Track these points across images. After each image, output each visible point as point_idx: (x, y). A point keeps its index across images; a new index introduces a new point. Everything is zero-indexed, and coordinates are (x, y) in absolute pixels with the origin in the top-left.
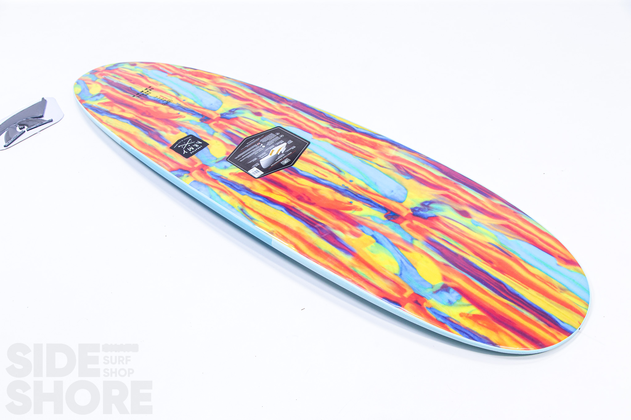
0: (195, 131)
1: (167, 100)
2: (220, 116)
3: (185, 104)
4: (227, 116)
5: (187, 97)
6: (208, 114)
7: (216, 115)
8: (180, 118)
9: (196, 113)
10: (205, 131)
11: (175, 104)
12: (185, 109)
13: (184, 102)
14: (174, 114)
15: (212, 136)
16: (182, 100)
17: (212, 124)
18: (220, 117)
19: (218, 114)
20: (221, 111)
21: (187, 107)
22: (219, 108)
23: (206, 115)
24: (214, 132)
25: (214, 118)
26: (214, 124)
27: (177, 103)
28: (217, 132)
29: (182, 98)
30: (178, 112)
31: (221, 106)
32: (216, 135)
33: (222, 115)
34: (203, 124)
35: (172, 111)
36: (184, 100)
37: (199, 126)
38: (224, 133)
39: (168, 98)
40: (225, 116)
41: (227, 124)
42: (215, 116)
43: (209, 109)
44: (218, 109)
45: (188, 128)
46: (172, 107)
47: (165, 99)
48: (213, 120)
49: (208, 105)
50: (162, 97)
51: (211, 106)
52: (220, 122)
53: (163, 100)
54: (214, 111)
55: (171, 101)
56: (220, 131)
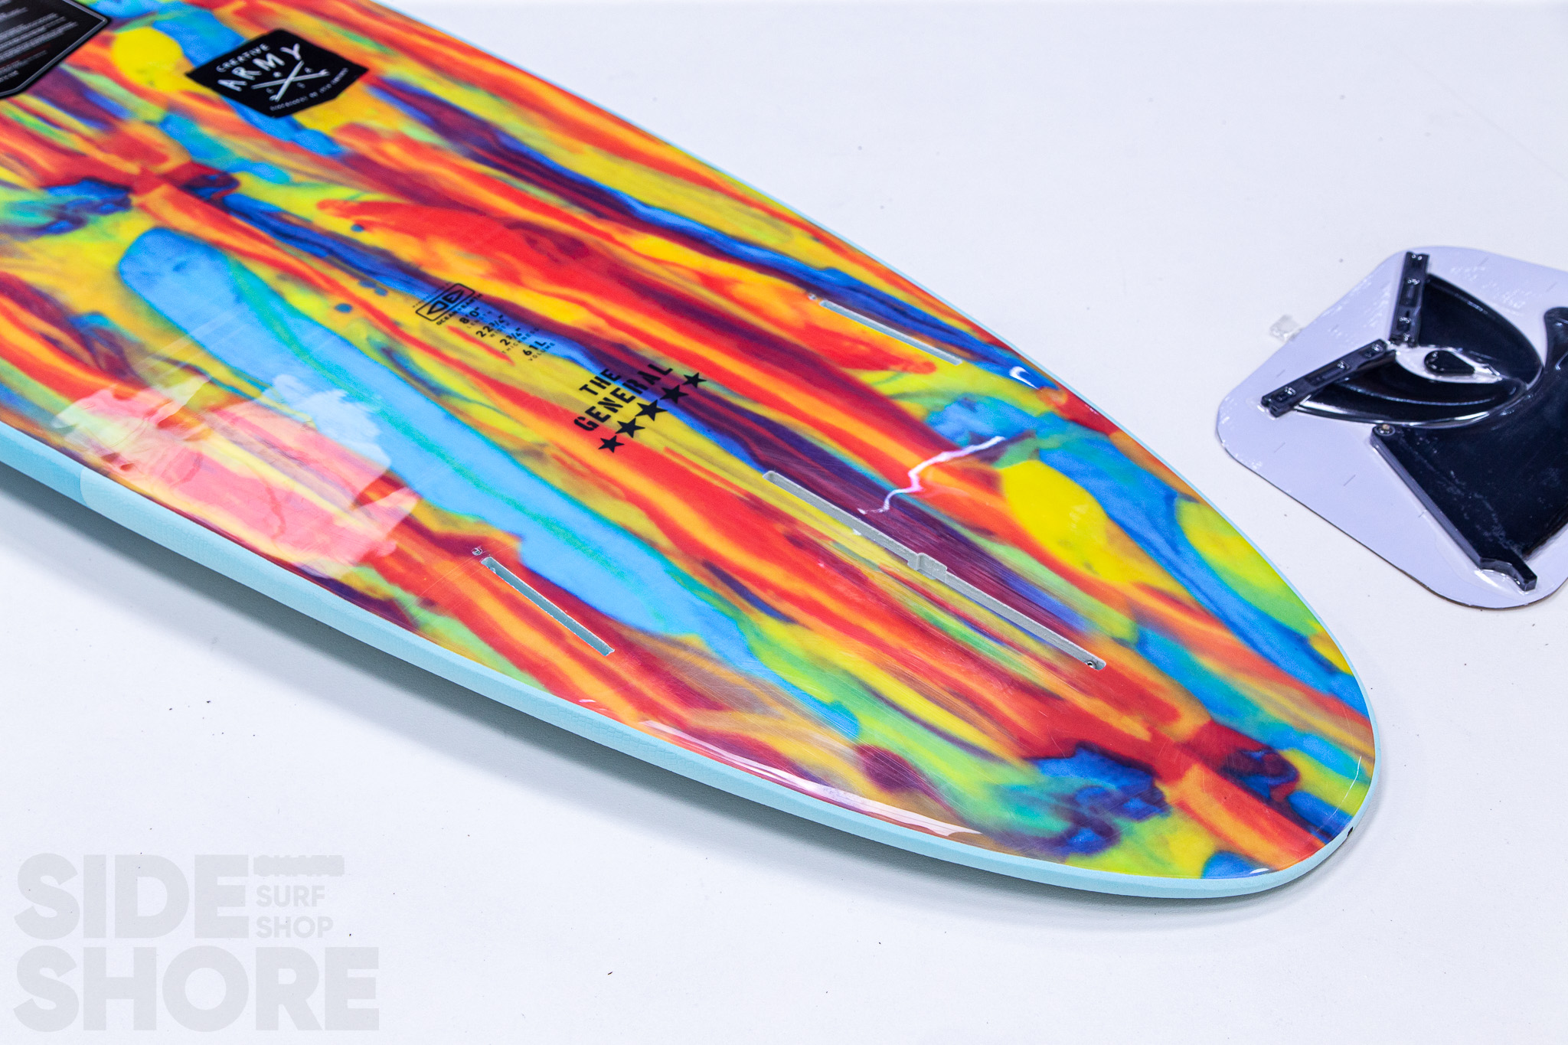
0: (256, 131)
1: (454, 322)
2: (135, 200)
3: (335, 287)
4: (95, 198)
5: (330, 332)
6: (197, 211)
7: (151, 205)
8: (346, 202)
9: (263, 225)
10: (207, 131)
11: (395, 291)
12: (331, 251)
13: (342, 300)
14: (384, 226)
15: (172, 107)
16: (358, 312)
17: (175, 160)
18: (135, 192)
19: (143, 207)
20: (128, 227)
21: (318, 265)
22: (139, 243)
23: (208, 207)
24: (163, 124)
25: (164, 189)
26: (163, 158)
27: (383, 293)
28: (150, 123)
29: (357, 328)
30: (367, 238)
31: (128, 256)
32: (155, 113)
33: (124, 205)
34: (218, 163)
35: (407, 249)
36: (344, 308)
37: (239, 154)
38: (115, 117)
39: (445, 332)
40: (108, 196)
41: (100, 156)
42: (157, 197)
43: (189, 241)
44: (145, 235)
45: (292, 147)
46: (410, 276)
47: (472, 330)
48: (169, 178)
49: (203, 268)
50: (490, 350)
51: (180, 259)
52: (132, 168)
53: (479, 328)
54: (162, 230)
55: (424, 311)
56: (136, 129)
